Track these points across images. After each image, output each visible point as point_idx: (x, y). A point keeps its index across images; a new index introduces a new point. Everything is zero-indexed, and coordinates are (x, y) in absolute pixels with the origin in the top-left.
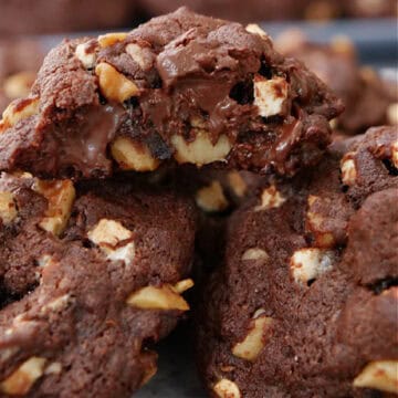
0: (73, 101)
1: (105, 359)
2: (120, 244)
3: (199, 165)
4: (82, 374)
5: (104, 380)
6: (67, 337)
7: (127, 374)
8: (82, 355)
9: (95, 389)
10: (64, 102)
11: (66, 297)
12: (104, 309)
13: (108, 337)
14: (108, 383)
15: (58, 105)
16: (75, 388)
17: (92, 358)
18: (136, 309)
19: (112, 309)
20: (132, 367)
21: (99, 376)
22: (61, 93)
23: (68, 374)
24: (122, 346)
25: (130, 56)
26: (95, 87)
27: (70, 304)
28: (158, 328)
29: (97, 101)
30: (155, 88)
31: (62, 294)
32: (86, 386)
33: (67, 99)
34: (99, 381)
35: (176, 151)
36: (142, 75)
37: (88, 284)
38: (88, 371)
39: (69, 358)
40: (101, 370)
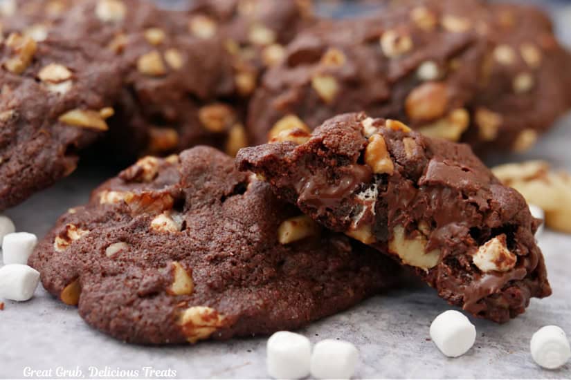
0: (338, 146)
1: (34, 155)
2: (60, 81)
3: (404, 262)
4: (15, 165)
5: (31, 170)
6: (9, 139)
7: (49, 167)
8: (19, 152)
9: (24, 175)
10: (331, 142)
11: (11, 112)
12: (38, 122)
13: (39, 141)
14: (35, 172)
15: (324, 142)
16: (8, 173)
17: (25, 154)
18: (65, 124)
19: (46, 123)
20: (54, 163)
21: (28, 166)
22: (333, 136)
23: (5, 164)
24: (50, 147)
25: (404, 145)
26: (361, 147)
27: (14, 117)
28: (79, 138)
29: (356, 158)
30: (408, 178)
31: (9, 109)
32: (17, 172)
33: (334, 142)
34: (28, 170)
35: (393, 239)
36: (404, 163)
37: (31, 104)
38: (20, 162)
39: (8, 154)
40: (30, 162)
